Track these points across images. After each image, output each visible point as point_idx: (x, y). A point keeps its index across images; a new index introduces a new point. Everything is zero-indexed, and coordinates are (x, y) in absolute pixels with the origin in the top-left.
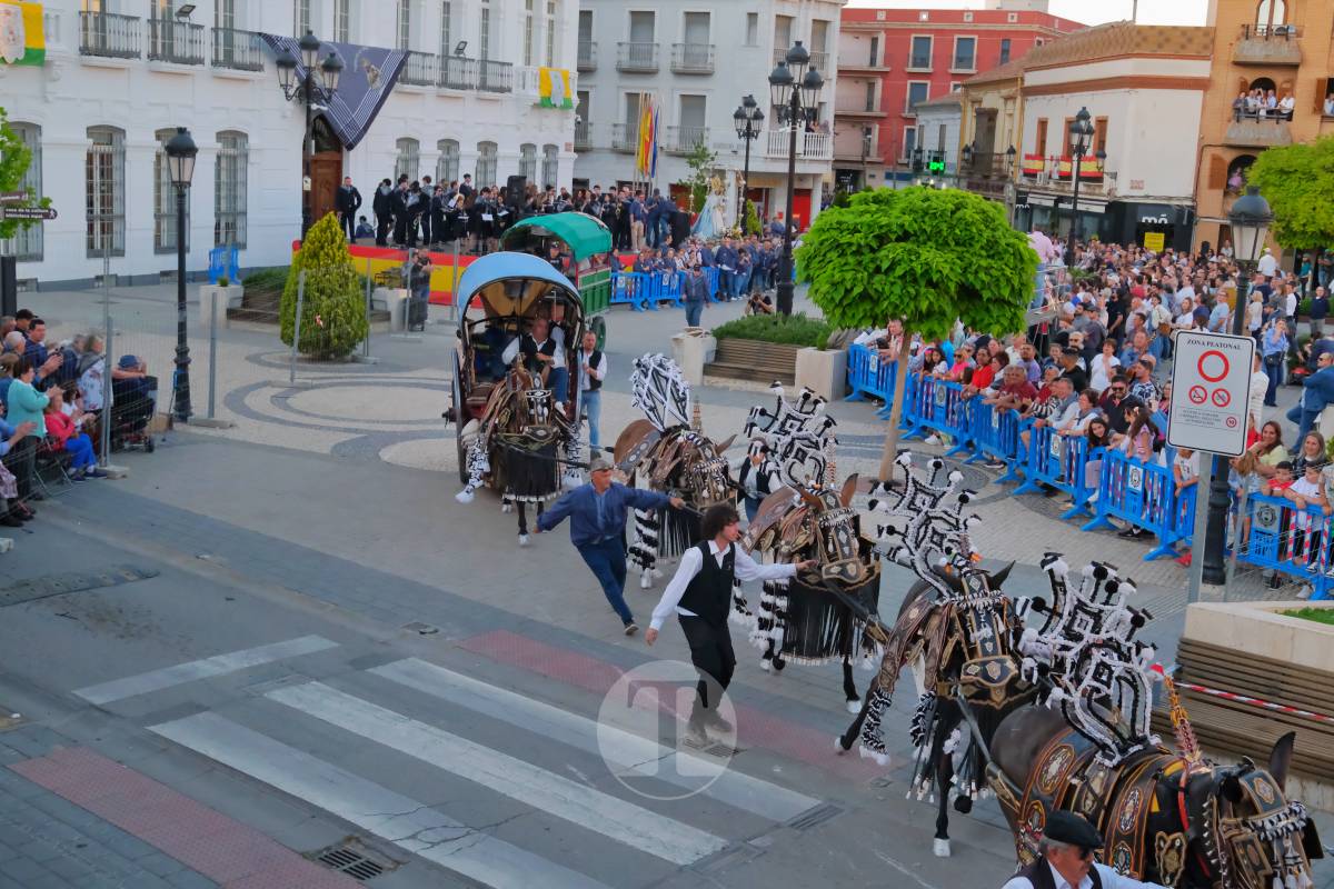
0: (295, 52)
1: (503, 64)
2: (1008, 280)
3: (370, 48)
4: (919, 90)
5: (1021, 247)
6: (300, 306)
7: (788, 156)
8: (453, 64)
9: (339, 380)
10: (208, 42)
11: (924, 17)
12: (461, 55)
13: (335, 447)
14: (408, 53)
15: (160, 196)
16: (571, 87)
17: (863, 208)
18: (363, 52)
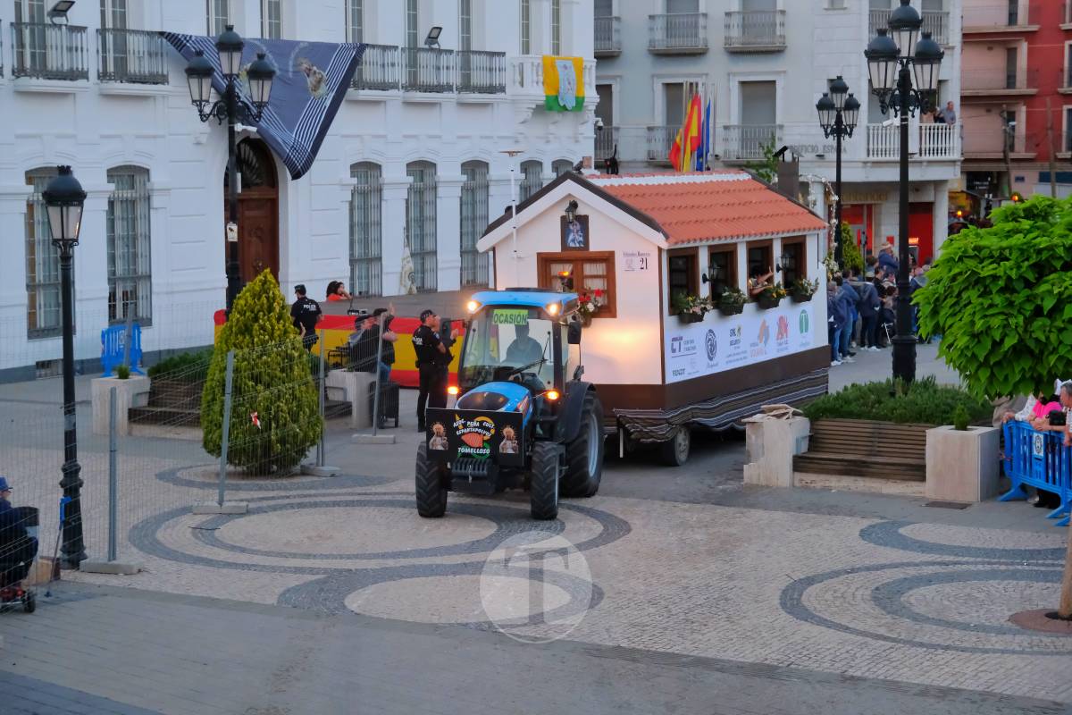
0: (211, 56)
1: (492, 54)
3: (310, 43)
6: (228, 401)
8: (424, 58)
9: (287, 501)
10: (93, 49)
12: (436, 46)
13: (283, 594)
14: (362, 48)
15: (34, 259)
16: (587, 79)
17: (1010, 226)
18: (301, 49)
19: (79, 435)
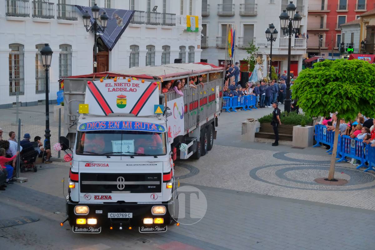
0: (90, 13)
1: (172, 14)
3: (119, 10)
4: (342, 19)
7: (288, 48)
8: (152, 15)
10: (56, 10)
12: (156, 12)
14: (134, 11)
15: (38, 70)
16: (199, 23)
17: (319, 68)
18: (116, 11)
19: (50, 122)
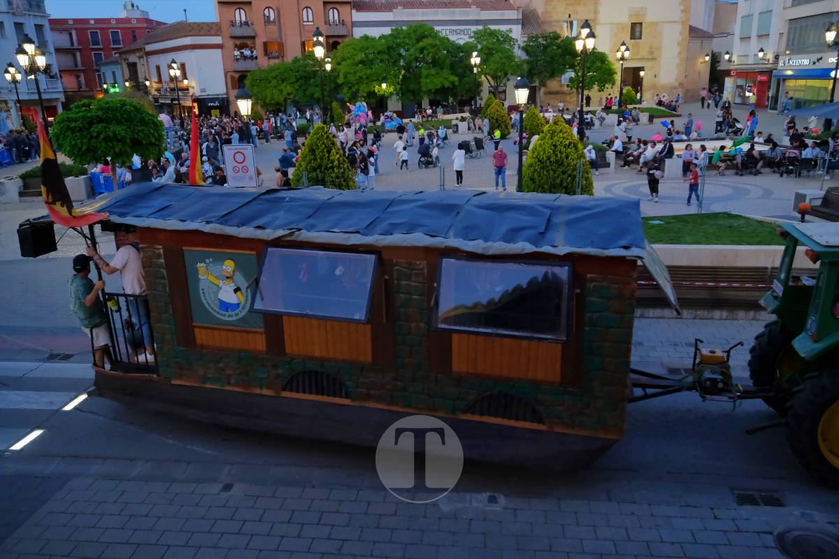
2: (153, 136)
5: (155, 120)
7: (36, 91)
11: (92, 22)
